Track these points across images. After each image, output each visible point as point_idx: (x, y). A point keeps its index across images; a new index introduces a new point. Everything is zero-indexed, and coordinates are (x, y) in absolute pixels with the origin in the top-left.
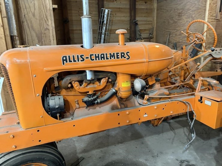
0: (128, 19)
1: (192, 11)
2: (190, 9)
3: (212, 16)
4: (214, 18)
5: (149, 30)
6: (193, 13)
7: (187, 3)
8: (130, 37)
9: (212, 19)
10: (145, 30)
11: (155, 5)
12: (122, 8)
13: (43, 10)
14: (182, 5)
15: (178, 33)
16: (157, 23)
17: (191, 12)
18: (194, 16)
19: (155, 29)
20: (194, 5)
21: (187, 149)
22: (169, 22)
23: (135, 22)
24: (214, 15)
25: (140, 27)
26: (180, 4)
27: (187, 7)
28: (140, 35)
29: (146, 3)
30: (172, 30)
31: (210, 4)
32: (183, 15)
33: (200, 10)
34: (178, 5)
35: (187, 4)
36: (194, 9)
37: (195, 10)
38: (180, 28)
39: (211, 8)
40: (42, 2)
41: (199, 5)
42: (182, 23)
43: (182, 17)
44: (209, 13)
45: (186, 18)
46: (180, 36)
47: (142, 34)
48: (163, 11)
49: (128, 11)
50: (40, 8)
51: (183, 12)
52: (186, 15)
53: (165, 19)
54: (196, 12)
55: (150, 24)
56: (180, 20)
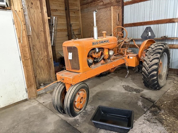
0: (65, 22)
1: (104, 20)
2: (103, 19)
3: (115, 23)
4: (116, 24)
5: (78, 29)
7: (101, 15)
8: (68, 34)
9: (115, 24)
10: (76, 29)
11: (80, 14)
12: (61, 16)
16: (82, 25)
18: (105, 22)
19: (81, 29)
20: (105, 17)
21: (122, 82)
22: (90, 25)
23: (70, 25)
24: (116, 22)
25: (73, 28)
27: (101, 17)
28: (74, 33)
29: (74, 13)
31: (113, 17)
32: (99, 21)
33: (108, 20)
35: (101, 16)
36: (105, 19)
37: (106, 19)
39: (114, 19)
41: (108, 17)
42: (99, 26)
43: (99, 23)
44: (113, 21)
45: (101, 23)
47: (74, 32)
48: (86, 19)
49: (65, 17)
51: (99, 20)
53: (88, 23)
54: (106, 20)
55: (78, 26)
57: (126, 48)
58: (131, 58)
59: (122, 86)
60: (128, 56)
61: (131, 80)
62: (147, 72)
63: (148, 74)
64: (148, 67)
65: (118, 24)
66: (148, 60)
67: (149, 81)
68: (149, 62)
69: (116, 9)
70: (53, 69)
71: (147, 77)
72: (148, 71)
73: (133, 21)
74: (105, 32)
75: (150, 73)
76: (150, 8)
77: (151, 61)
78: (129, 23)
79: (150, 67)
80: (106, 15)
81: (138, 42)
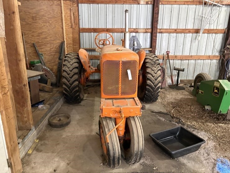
1: (49, 18)
2: (46, 16)
3: (68, 25)
4: (70, 26)
6: (50, 19)
7: (41, 9)
9: (68, 27)
14: (34, 10)
15: (35, 34)
17: (47, 19)
18: (51, 22)
20: (49, 13)
24: (70, 24)
26: (32, 9)
27: (42, 13)
30: (26, 31)
32: (38, 19)
33: (57, 19)
34: (29, 9)
35: (41, 11)
36: (50, 16)
37: (51, 18)
38: (37, 30)
39: (66, 19)
41: (54, 14)
42: (39, 26)
43: (37, 21)
44: (66, 23)
45: (42, 23)
46: (39, 37)
52: (42, 20)
54: (52, 19)
56: (35, 22)
62: (153, 85)
63: (154, 87)
64: (154, 79)
65: (74, 27)
66: (153, 72)
69: (69, 5)
72: (155, 84)
75: (156, 86)
76: (112, 13)
77: (156, 73)
78: (88, 27)
79: (156, 80)
80: (51, 12)
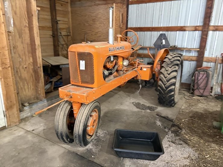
0: (49, 17)
1: (104, 19)
2: (102, 18)
3: (117, 25)
4: (118, 26)
5: (66, 29)
6: (104, 21)
7: (99, 13)
8: (53, 34)
9: (117, 26)
10: (63, 29)
11: (70, 9)
12: (44, 7)
13: (23, 10)
14: (95, 14)
15: (93, 33)
16: (72, 23)
17: (102, 20)
18: (105, 23)
19: (71, 28)
21: (130, 99)
22: (84, 25)
23: (57, 21)
24: (119, 24)
25: (60, 26)
26: (93, 13)
27: (99, 16)
28: (61, 33)
29: (62, 5)
30: (88, 31)
31: (115, 17)
32: (96, 21)
34: (91, 13)
36: (105, 18)
37: (105, 19)
38: (94, 30)
40: (22, 2)
42: (96, 27)
43: (96, 22)
44: (115, 23)
45: (99, 24)
46: (96, 36)
47: (62, 32)
48: (78, 15)
49: (49, 10)
50: (20, 8)
51: (96, 19)
52: (99, 21)
53: (80, 22)
55: (66, 24)
56: (94, 24)
57: (134, 57)
58: (145, 69)
59: (132, 104)
60: (141, 68)
61: (140, 95)
62: (164, 87)
63: (165, 89)
64: (166, 81)
65: (121, 27)
66: (166, 72)
67: (166, 96)
68: (166, 75)
69: (119, 7)
70: (42, 82)
71: (164, 93)
72: (166, 86)
73: (139, 25)
74: (121, 36)
75: (167, 88)
76: (160, 11)
77: (169, 74)
78: (135, 27)
79: (168, 81)
80: (105, 14)
81: (144, 51)
